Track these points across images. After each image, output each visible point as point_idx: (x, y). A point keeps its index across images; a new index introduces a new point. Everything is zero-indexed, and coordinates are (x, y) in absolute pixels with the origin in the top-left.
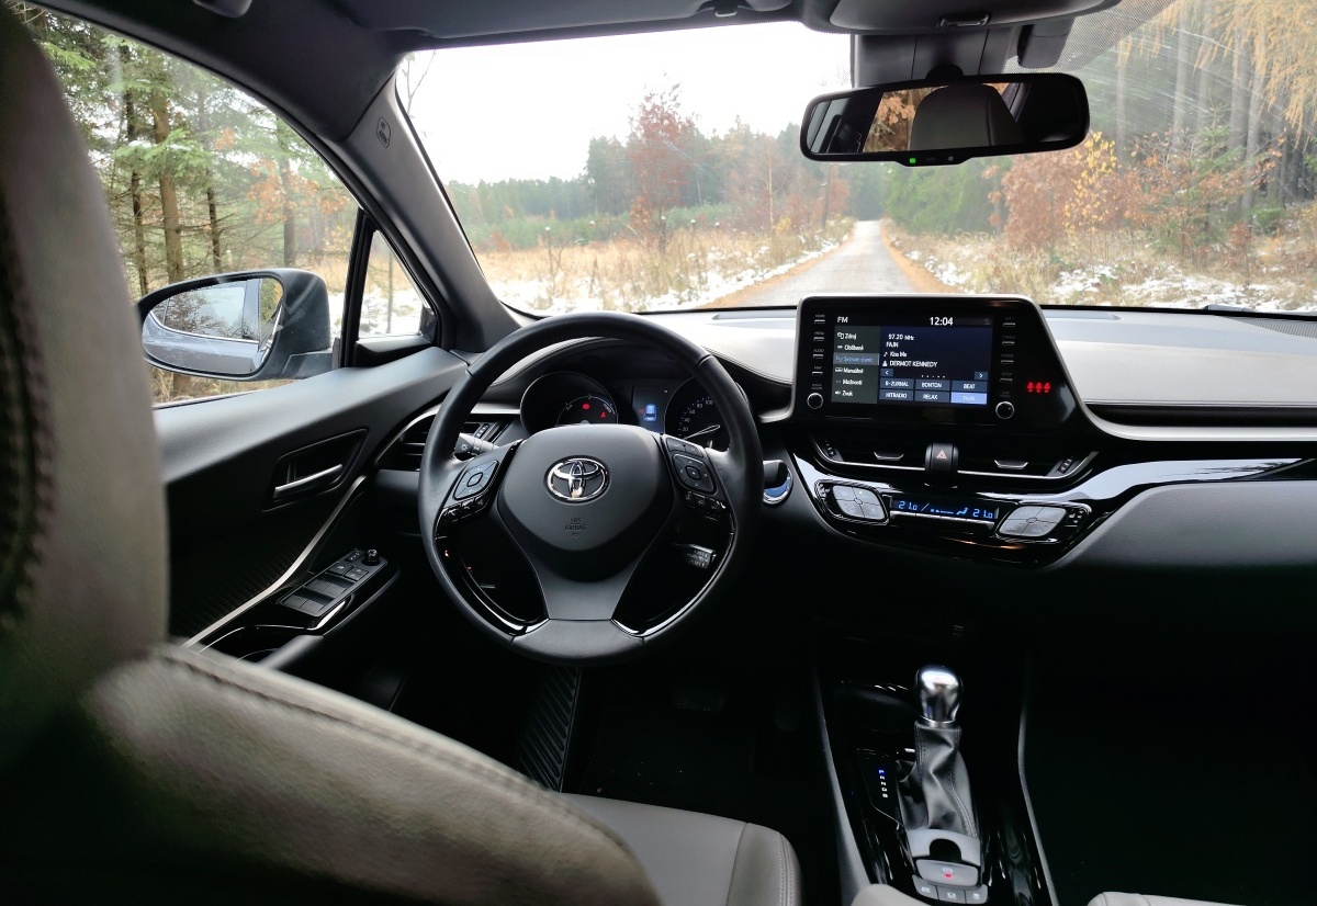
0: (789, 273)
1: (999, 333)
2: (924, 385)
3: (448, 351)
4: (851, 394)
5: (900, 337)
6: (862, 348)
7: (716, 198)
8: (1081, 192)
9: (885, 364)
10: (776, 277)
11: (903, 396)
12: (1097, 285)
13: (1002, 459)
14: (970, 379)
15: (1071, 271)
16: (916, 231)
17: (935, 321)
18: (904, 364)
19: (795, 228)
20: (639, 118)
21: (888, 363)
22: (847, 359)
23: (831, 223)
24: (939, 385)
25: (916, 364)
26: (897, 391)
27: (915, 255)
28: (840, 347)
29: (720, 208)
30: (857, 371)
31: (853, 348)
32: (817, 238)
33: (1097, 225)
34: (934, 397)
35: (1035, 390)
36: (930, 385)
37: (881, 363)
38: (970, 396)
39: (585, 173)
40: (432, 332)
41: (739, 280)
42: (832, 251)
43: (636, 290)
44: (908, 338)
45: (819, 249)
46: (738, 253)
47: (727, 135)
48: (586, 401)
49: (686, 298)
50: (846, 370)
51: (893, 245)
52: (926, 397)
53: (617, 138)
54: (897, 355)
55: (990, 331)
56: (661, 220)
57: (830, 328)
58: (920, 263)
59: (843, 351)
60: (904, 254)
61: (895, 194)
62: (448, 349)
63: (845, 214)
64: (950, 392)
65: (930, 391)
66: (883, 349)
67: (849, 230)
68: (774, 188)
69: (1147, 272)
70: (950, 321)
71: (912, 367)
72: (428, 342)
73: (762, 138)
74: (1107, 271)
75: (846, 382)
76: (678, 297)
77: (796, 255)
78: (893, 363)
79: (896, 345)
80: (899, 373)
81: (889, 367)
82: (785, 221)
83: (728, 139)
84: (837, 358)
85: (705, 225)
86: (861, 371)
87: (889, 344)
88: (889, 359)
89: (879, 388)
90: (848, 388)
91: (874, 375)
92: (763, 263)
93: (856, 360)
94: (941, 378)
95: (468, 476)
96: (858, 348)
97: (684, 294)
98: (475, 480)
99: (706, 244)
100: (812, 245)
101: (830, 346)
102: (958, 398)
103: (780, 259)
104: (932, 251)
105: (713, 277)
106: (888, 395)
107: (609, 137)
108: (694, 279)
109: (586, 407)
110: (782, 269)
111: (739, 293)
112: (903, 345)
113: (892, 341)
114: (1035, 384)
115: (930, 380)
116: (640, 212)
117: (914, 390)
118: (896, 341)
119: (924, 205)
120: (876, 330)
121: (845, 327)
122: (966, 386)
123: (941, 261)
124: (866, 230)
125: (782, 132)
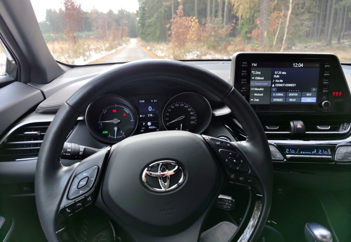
0: (115, 52)
1: (323, 70)
2: (290, 95)
3: (27, 84)
4: (258, 100)
5: (280, 73)
6: (263, 78)
7: (90, 30)
8: (191, 33)
9: (273, 86)
10: (112, 54)
11: (280, 100)
12: (196, 56)
13: (320, 125)
14: (310, 91)
15: (189, 53)
16: (147, 41)
17: (295, 65)
18: (281, 85)
19: (114, 40)
20: (64, 3)
21: (275, 85)
22: (257, 84)
23: (124, 39)
24: (296, 95)
25: (287, 85)
26: (278, 98)
27: (148, 48)
28: (253, 78)
29: (91, 33)
30: (261, 89)
31: (259, 78)
32: (121, 43)
33: (195, 41)
34: (294, 100)
35: (335, 95)
36: (292, 94)
37: (272, 85)
38: (309, 99)
39: (45, 20)
40: (15, 74)
41: (101, 54)
42: (125, 47)
43: (69, 57)
44: (283, 73)
45: (122, 46)
46: (98, 46)
47: (91, 12)
48: (114, 108)
49: (86, 59)
50: (256, 89)
51: (141, 45)
52: (291, 100)
53: (55, 10)
54: (278, 81)
55: (318, 69)
56: (74, 36)
57: (249, 69)
58: (150, 50)
59: (254, 80)
60: (145, 48)
61: (141, 31)
62: (26, 83)
63: (128, 36)
64: (301, 97)
65: (293, 98)
66: (272, 78)
67: (129, 41)
68: (108, 28)
69: (207, 53)
70: (302, 65)
71: (285, 87)
72: (13, 79)
73: (101, 13)
74: (198, 53)
75: (256, 94)
76: (84, 59)
77: (116, 47)
78: (277, 85)
79: (278, 76)
80: (279, 90)
81: (275, 87)
82: (111, 38)
83: (91, 13)
84: (252, 83)
85: (87, 38)
86: (263, 89)
87: (275, 76)
88: (275, 83)
89: (271, 97)
90: (257, 97)
91: (268, 91)
92: (107, 50)
93: (260, 84)
94: (297, 91)
95: (76, 181)
96: (261, 78)
97: (86, 58)
98: (83, 183)
99: (89, 43)
100: (120, 45)
101: (248, 78)
102: (305, 100)
103: (111, 48)
104: (153, 47)
105: (93, 53)
106: (275, 100)
107: (52, 9)
108: (88, 53)
109: (114, 111)
110: (113, 51)
111: (102, 58)
112: (282, 77)
113: (277, 75)
114: (336, 93)
115: (293, 92)
116: (68, 32)
117: (286, 97)
118: (278, 75)
119: (149, 34)
120: (269, 70)
121: (256, 68)
122: (308, 95)
123: (156, 49)
124: (134, 42)
125: (108, 12)
